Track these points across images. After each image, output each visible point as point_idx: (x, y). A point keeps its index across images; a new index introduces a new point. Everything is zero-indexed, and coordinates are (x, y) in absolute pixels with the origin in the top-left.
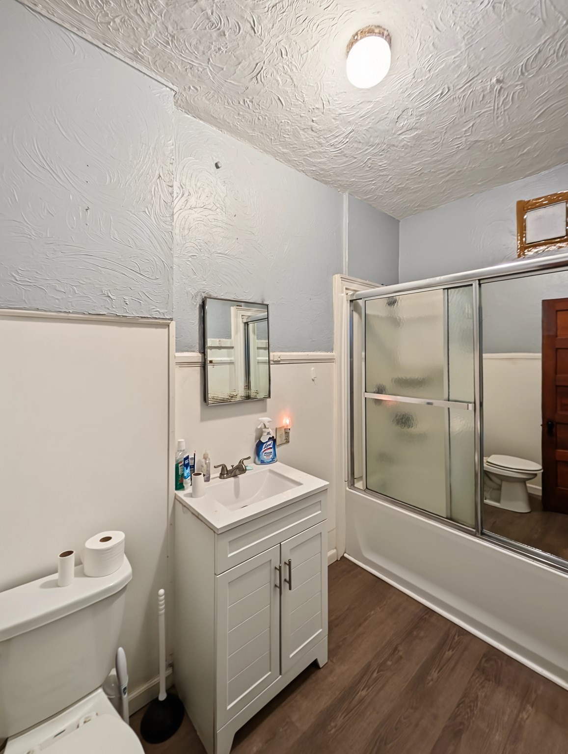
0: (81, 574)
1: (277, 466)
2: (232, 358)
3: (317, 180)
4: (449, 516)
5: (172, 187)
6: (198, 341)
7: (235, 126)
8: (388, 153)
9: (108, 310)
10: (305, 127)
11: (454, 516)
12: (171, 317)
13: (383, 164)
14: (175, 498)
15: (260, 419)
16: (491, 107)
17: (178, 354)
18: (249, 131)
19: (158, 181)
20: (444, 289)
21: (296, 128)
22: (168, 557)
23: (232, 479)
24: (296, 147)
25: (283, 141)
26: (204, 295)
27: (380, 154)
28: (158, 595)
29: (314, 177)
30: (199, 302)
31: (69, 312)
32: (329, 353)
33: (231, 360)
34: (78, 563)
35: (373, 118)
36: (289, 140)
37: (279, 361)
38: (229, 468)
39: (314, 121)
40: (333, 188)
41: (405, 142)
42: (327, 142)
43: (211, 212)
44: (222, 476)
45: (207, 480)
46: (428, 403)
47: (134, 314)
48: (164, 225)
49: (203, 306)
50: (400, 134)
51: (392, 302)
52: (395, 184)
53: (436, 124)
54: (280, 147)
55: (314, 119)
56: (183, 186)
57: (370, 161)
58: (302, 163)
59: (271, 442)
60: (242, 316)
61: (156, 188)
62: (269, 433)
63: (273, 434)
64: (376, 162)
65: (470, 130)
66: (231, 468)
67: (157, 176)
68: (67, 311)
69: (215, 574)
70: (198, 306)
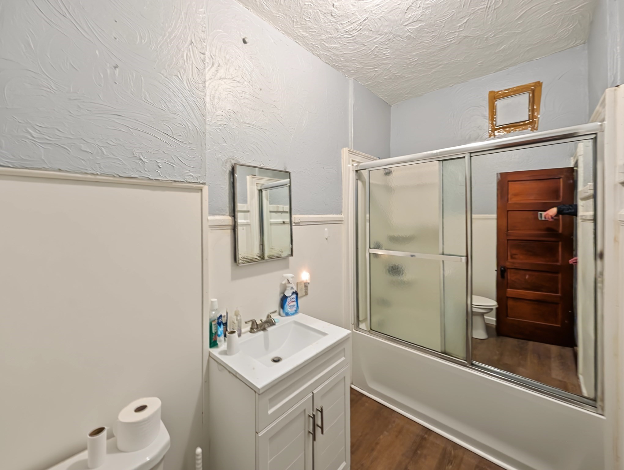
0: (114, 449)
1: (300, 317)
2: (248, 221)
3: (329, 64)
4: (443, 350)
5: (203, 54)
6: (228, 205)
7: (262, 5)
8: (393, 43)
9: (140, 173)
10: (325, 12)
11: (448, 350)
12: (204, 182)
13: (387, 53)
14: (210, 356)
15: (284, 275)
16: (485, 5)
17: (210, 218)
18: (274, 12)
19: (190, 47)
20: (439, 161)
21: (318, 12)
22: (203, 413)
23: (262, 333)
24: (315, 31)
25: (304, 25)
26: (233, 162)
27: (387, 43)
28: (195, 455)
29: (327, 61)
30: (230, 168)
31: (97, 174)
32: (339, 216)
33: (247, 222)
34: (110, 436)
35: (386, 7)
36: (310, 24)
37: (299, 223)
38: (259, 322)
39: (335, 6)
40: (342, 73)
41: (409, 33)
42: (343, 28)
43: (239, 84)
44: (252, 330)
45: (239, 335)
46: (412, 256)
47: (167, 177)
48: (197, 91)
49: (233, 172)
50: (406, 26)
51: (388, 173)
52: (394, 73)
53: (437, 18)
54: (300, 30)
55: (335, 4)
56: (213, 57)
57: (377, 50)
58: (318, 47)
59: (294, 296)
60: (257, 184)
61: (189, 54)
62: (292, 288)
63: (295, 289)
64: (382, 51)
65: (464, 26)
66: (260, 322)
67: (189, 42)
68: (95, 172)
69: (256, 432)
70: (228, 172)
